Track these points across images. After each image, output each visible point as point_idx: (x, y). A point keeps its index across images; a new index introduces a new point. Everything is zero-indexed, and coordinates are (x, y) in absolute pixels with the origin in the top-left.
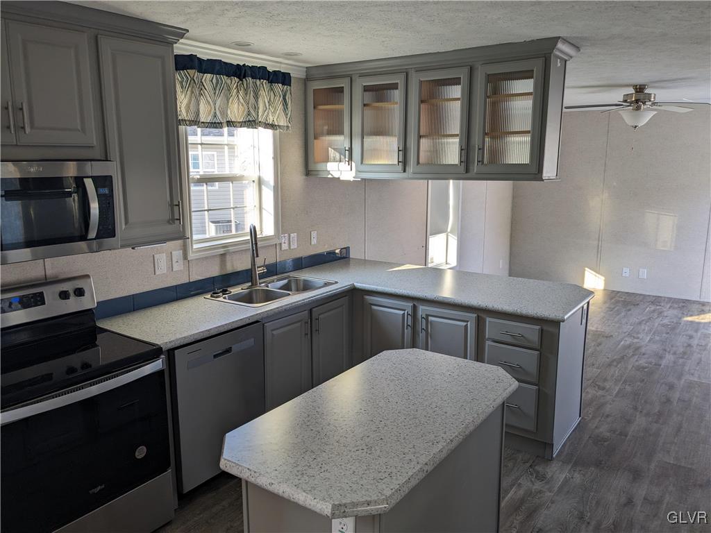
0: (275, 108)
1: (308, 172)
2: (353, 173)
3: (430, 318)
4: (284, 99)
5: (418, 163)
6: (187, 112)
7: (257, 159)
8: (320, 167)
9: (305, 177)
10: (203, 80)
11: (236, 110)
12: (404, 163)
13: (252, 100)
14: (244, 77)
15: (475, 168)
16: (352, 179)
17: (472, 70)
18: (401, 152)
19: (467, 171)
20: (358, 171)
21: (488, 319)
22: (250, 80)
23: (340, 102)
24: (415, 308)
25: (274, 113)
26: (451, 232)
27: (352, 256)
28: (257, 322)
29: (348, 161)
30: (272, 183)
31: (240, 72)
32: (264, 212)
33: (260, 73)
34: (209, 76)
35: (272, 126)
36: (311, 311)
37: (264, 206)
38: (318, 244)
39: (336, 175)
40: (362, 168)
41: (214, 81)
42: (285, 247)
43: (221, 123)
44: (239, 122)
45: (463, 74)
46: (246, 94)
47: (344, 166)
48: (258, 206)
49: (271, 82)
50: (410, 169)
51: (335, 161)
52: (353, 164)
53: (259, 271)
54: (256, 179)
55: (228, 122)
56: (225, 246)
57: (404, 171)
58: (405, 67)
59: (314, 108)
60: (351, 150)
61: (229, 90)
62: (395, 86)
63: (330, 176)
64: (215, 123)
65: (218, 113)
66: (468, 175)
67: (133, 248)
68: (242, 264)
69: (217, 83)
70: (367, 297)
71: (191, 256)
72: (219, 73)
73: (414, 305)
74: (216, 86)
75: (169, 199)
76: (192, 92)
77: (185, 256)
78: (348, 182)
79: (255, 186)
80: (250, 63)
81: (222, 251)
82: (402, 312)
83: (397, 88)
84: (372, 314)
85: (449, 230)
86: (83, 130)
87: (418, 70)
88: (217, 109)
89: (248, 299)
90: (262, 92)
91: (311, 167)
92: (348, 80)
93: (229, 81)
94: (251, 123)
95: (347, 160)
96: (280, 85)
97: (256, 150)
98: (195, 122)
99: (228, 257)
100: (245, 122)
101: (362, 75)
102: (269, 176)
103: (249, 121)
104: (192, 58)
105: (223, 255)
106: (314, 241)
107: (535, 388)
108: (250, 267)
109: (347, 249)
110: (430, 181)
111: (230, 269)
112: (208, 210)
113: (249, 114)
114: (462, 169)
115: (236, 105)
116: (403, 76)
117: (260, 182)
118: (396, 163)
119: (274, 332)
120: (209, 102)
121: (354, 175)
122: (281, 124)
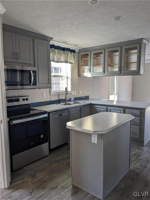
1: (79, 75)
2: (91, 75)
3: (111, 110)
4: (74, 56)
5: (108, 71)
6: (52, 58)
7: (67, 72)
8: (82, 74)
9: (78, 77)
10: (55, 51)
11: (63, 59)
12: (104, 72)
13: (66, 56)
14: (65, 51)
15: (123, 72)
16: (90, 77)
17: (121, 47)
18: (103, 69)
19: (120, 73)
20: (92, 74)
21: (126, 110)
22: (66, 51)
23: (87, 57)
24: (107, 108)
25: (72, 60)
27: (90, 98)
28: (68, 109)
30: (70, 78)
31: (64, 49)
32: (68, 85)
33: (68, 50)
34: (57, 50)
35: (71, 63)
36: (81, 108)
37: (68, 83)
38: (82, 94)
39: (86, 76)
42: (73, 94)
44: (63, 62)
45: (119, 49)
46: (65, 55)
47: (89, 73)
49: (71, 52)
50: (106, 73)
51: (86, 72)
52: (91, 73)
53: (67, 99)
54: (66, 77)
55: (61, 61)
56: (59, 92)
57: (104, 74)
58: (104, 48)
59: (81, 59)
60: (90, 69)
61: (61, 53)
62: (101, 53)
64: (58, 61)
65: (59, 59)
66: (121, 74)
67: (40, 89)
68: (63, 97)
69: (59, 52)
70: (94, 106)
71: (51, 94)
72: (59, 49)
75: (48, 78)
76: (53, 53)
77: (50, 94)
78: (89, 78)
79: (66, 79)
80: (66, 47)
81: (58, 94)
82: (104, 109)
83: (102, 54)
84: (96, 109)
85: (115, 94)
86: (30, 60)
87: (108, 48)
89: (65, 105)
90: (69, 55)
91: (80, 74)
92: (90, 52)
93: (61, 51)
94: (66, 62)
96: (73, 53)
97: (67, 69)
98: (53, 61)
99: (60, 95)
101: (93, 50)
102: (70, 76)
104: (53, 45)
105: (59, 95)
106: (80, 93)
107: (139, 127)
108: (65, 99)
109: (88, 96)
110: (110, 77)
111: (60, 98)
112: (55, 84)
113: (66, 59)
114: (119, 72)
115: (63, 57)
116: (104, 50)
117: (67, 78)
118: (102, 72)
119: (72, 112)
120: (56, 56)
122: (73, 62)
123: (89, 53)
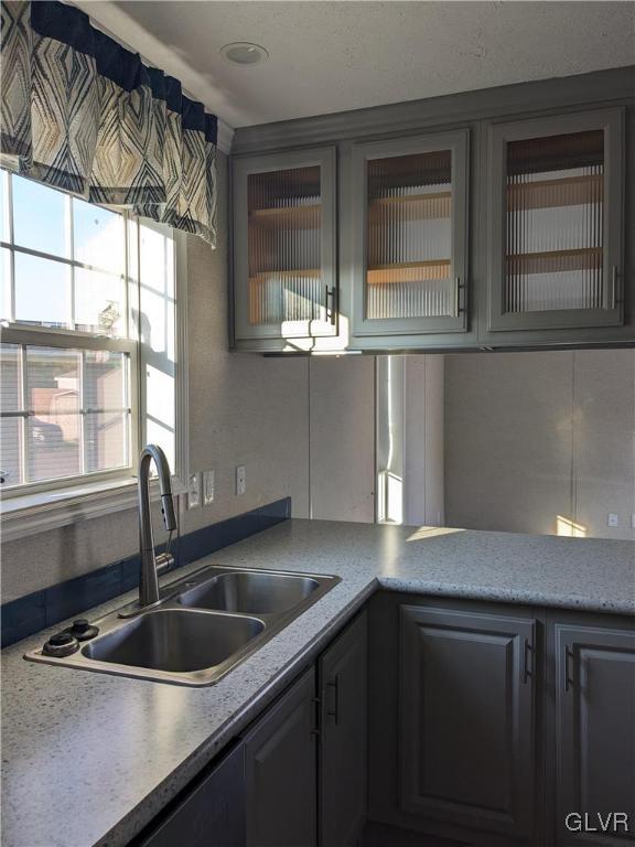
0: (193, 184)
1: (235, 343)
2: (343, 341)
3: (584, 653)
4: (208, 170)
7: (134, 305)
8: (265, 331)
9: (227, 354)
10: (40, 51)
11: (112, 162)
12: (469, 310)
13: (154, 139)
14: (136, 86)
16: (341, 353)
17: (629, 113)
18: (462, 290)
20: (354, 336)
25: (189, 194)
26: (391, 471)
29: (332, 317)
30: (172, 356)
31: (126, 67)
33: (167, 88)
34: (56, 44)
35: (181, 222)
37: (151, 409)
38: (250, 498)
39: (305, 345)
40: (365, 328)
41: (69, 60)
42: (195, 501)
43: (81, 179)
44: (121, 190)
45: (609, 123)
46: (140, 126)
47: (322, 326)
48: (135, 411)
49: (184, 123)
50: (487, 320)
51: (298, 317)
52: (343, 321)
53: (158, 563)
54: (134, 354)
55: (94, 185)
56: (73, 505)
57: (469, 329)
60: (336, 292)
61: (102, 105)
63: (288, 349)
64: (65, 173)
65: (74, 151)
69: (76, 71)
70: (409, 608)
72: (80, 46)
73: (538, 622)
74: (73, 79)
78: (329, 362)
79: (130, 366)
81: (65, 518)
82: (506, 641)
85: (389, 467)
87: (501, 122)
88: (72, 140)
90: (170, 142)
91: (242, 333)
92: (331, 152)
93: (99, 85)
94: (154, 192)
95: (329, 312)
96: (203, 135)
97: (133, 285)
99: (80, 534)
100: (138, 190)
101: (363, 140)
102: (163, 338)
103: (148, 188)
105: (68, 531)
106: (242, 488)
109: (284, 505)
113: (147, 170)
115: (114, 148)
116: (463, 135)
117: (142, 357)
118: (450, 313)
119: (260, 756)
120: (52, 112)
121: (346, 344)
123: (321, 160)
